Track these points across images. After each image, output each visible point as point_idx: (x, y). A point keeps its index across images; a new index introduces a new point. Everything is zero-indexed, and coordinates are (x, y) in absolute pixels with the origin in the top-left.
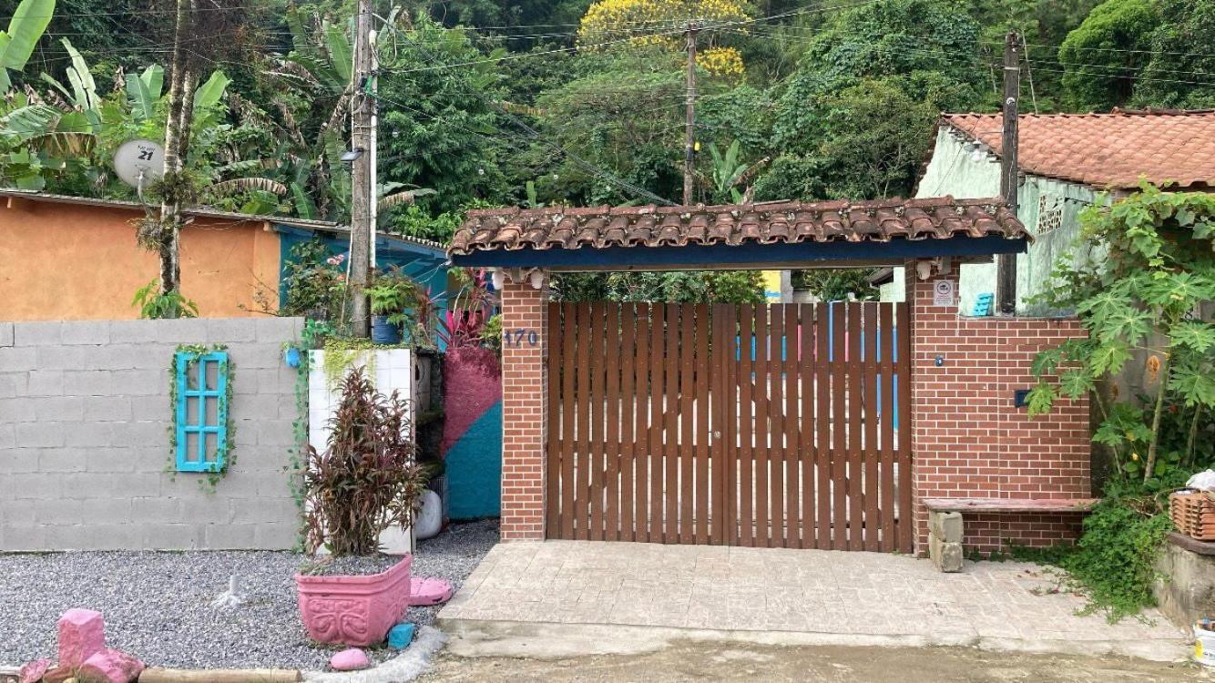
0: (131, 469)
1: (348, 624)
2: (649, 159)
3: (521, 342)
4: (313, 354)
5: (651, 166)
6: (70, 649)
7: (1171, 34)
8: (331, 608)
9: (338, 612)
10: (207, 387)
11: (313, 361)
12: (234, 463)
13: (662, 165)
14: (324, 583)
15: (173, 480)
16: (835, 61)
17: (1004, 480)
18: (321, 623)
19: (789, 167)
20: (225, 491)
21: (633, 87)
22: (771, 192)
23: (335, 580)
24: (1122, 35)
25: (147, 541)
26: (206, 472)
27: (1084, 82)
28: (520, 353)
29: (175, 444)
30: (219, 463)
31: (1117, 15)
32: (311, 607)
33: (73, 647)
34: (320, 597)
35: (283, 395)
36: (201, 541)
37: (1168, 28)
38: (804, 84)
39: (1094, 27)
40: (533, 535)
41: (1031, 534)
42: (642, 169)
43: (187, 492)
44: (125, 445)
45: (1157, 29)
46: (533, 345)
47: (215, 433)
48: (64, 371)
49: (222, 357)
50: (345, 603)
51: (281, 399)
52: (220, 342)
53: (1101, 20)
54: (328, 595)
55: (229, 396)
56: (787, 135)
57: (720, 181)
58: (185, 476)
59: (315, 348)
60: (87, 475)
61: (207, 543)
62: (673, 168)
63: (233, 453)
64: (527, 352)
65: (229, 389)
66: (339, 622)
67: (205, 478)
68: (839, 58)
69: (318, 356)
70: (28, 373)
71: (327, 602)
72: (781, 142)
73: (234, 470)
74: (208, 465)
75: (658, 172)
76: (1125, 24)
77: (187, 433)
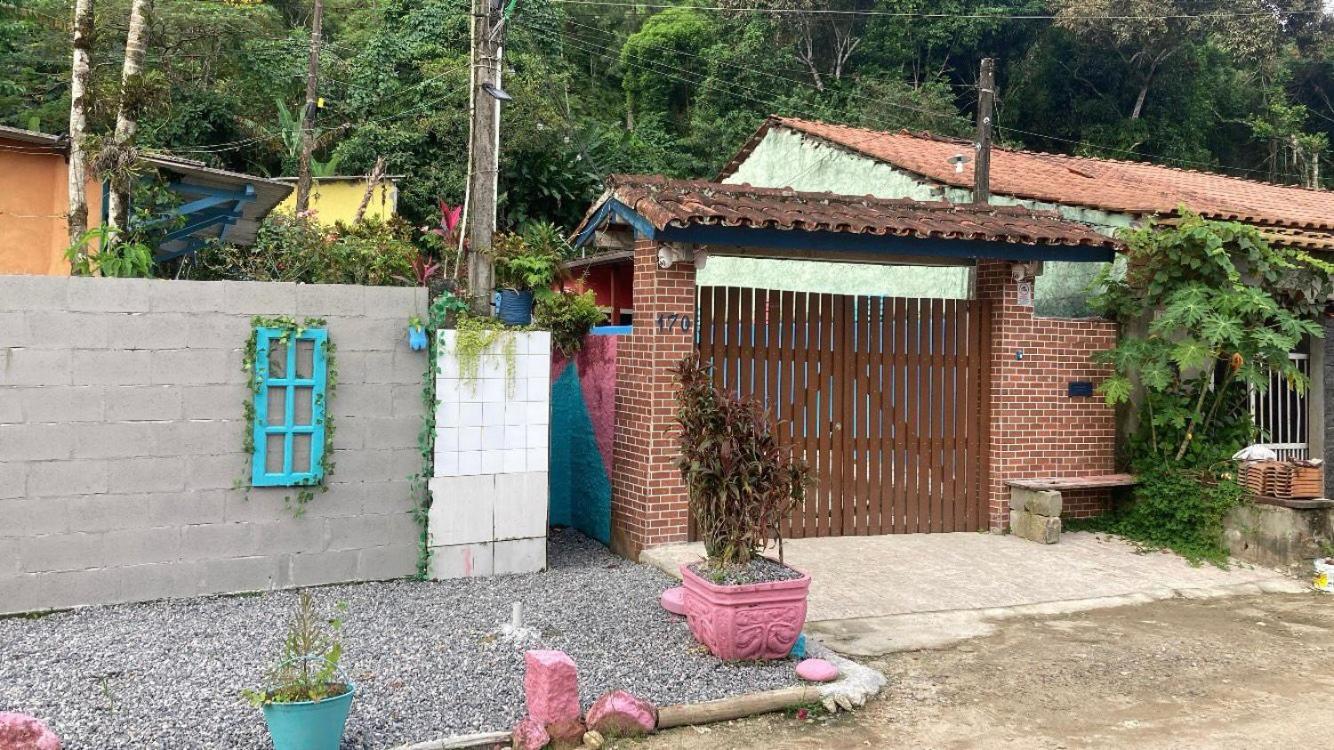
0: (180, 486)
1: (776, 635)
2: (201, 107)
3: (674, 328)
4: (442, 334)
5: (205, 115)
6: (564, 699)
7: (726, 54)
8: (760, 619)
9: (766, 623)
10: (298, 376)
11: (443, 343)
12: (331, 473)
13: (220, 116)
14: (757, 591)
15: (246, 499)
16: (416, 26)
17: (1060, 461)
18: (746, 638)
19: (376, 138)
20: (318, 512)
21: (191, 16)
22: (357, 164)
23: (769, 588)
24: (684, 46)
25: (203, 583)
26: (296, 486)
27: (648, 88)
28: (672, 340)
29: (249, 450)
30: (312, 473)
31: (677, 26)
32: (739, 620)
33: (567, 695)
34: (747, 608)
35: (400, 384)
36: (283, 576)
37: (723, 48)
38: (384, 46)
39: (655, 34)
40: (678, 538)
41: (1076, 507)
42: (192, 119)
43: (265, 514)
44: (170, 453)
45: (714, 47)
46: (685, 331)
47: (309, 434)
48: (73, 349)
49: (319, 335)
50: (775, 612)
51: (396, 390)
52: (317, 315)
53: (663, 28)
54: (755, 604)
55: (330, 387)
56: (367, 100)
57: (291, 144)
58: (260, 493)
59: (446, 327)
60: (109, 496)
61: (292, 579)
62: (231, 121)
63: (330, 460)
64: (680, 340)
65: (330, 374)
66: (766, 634)
67: (293, 495)
68: (421, 23)
69: (449, 337)
70: (10, 351)
71: (755, 613)
72: (359, 109)
73: (333, 483)
74: (299, 477)
75: (213, 123)
76: (686, 37)
77: (269, 435)
